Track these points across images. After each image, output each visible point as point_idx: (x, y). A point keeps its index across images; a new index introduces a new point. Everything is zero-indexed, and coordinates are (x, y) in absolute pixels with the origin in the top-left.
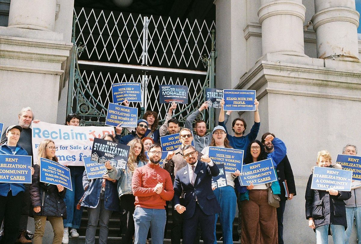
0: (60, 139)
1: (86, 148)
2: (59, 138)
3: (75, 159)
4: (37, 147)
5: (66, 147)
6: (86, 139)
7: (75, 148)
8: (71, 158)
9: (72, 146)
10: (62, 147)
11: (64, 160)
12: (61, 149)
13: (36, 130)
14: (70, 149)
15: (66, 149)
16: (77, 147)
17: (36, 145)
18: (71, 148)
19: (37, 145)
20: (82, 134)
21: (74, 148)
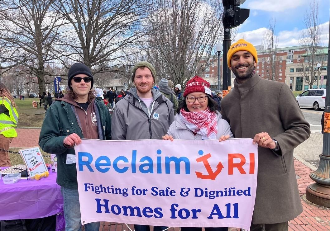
0: (133, 172)
1: (187, 193)
2: (130, 169)
3: (161, 215)
4: (88, 188)
5: (144, 190)
6: (188, 172)
7: (162, 193)
8: (154, 213)
9: (155, 189)
10: (136, 189)
11: (139, 215)
12: (133, 194)
13: (83, 158)
14: (152, 194)
15: (144, 194)
16: (167, 191)
17: (86, 185)
18: (154, 193)
19: (88, 186)
20: (182, 159)
21: (159, 192)
